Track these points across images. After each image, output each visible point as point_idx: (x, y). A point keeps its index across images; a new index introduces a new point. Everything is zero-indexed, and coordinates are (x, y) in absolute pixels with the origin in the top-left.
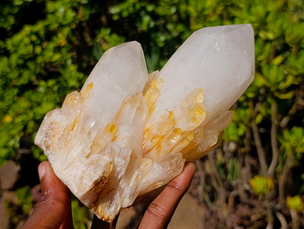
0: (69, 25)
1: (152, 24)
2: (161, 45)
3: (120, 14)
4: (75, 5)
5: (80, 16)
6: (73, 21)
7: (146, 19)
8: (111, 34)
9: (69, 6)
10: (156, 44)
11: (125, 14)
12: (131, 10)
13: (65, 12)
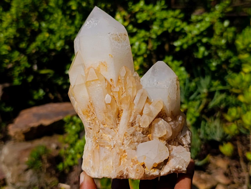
0: (142, 55)
1: (206, 53)
2: (213, 69)
3: (181, 47)
4: (146, 39)
5: (150, 46)
6: (146, 53)
7: (202, 49)
8: (173, 61)
9: (142, 40)
10: (209, 68)
11: (185, 46)
12: (190, 42)
13: (140, 45)
